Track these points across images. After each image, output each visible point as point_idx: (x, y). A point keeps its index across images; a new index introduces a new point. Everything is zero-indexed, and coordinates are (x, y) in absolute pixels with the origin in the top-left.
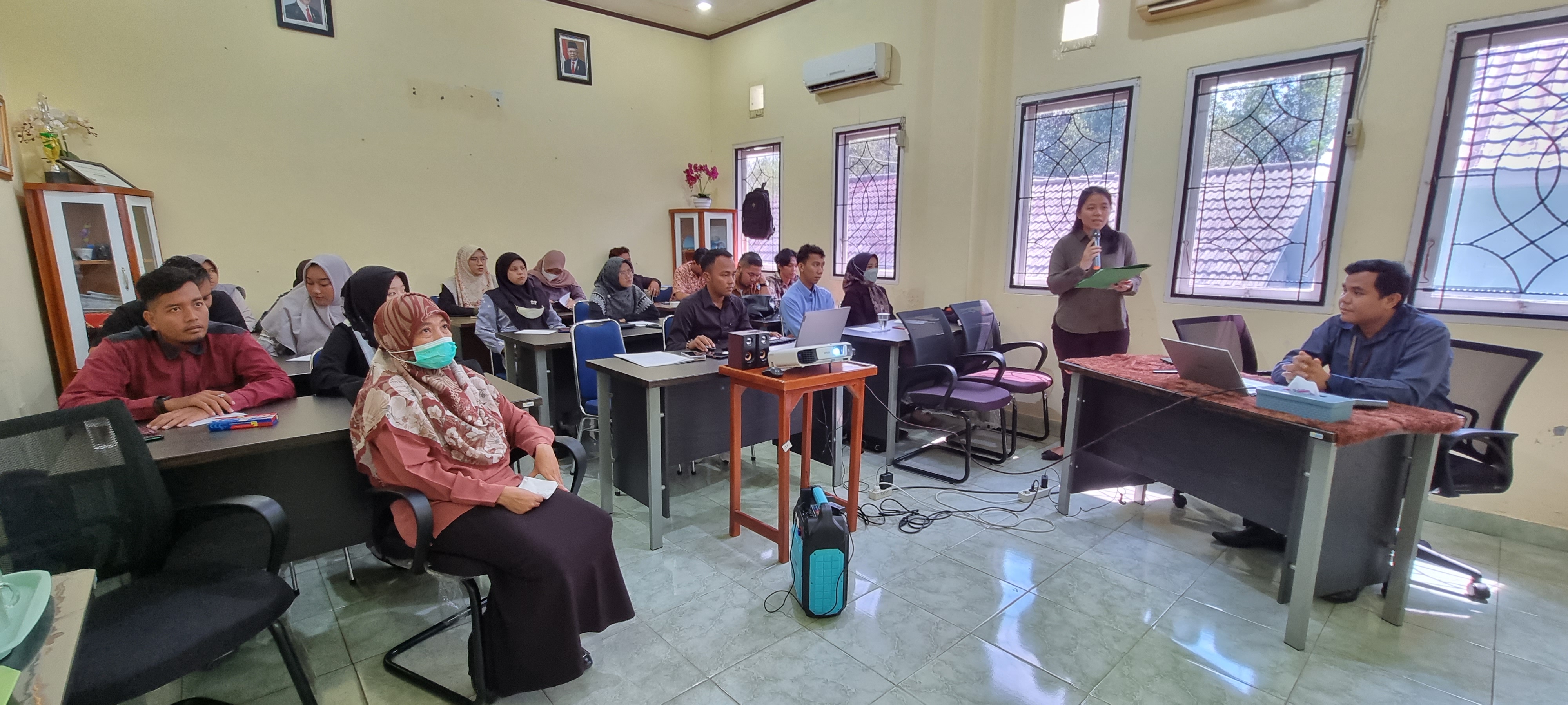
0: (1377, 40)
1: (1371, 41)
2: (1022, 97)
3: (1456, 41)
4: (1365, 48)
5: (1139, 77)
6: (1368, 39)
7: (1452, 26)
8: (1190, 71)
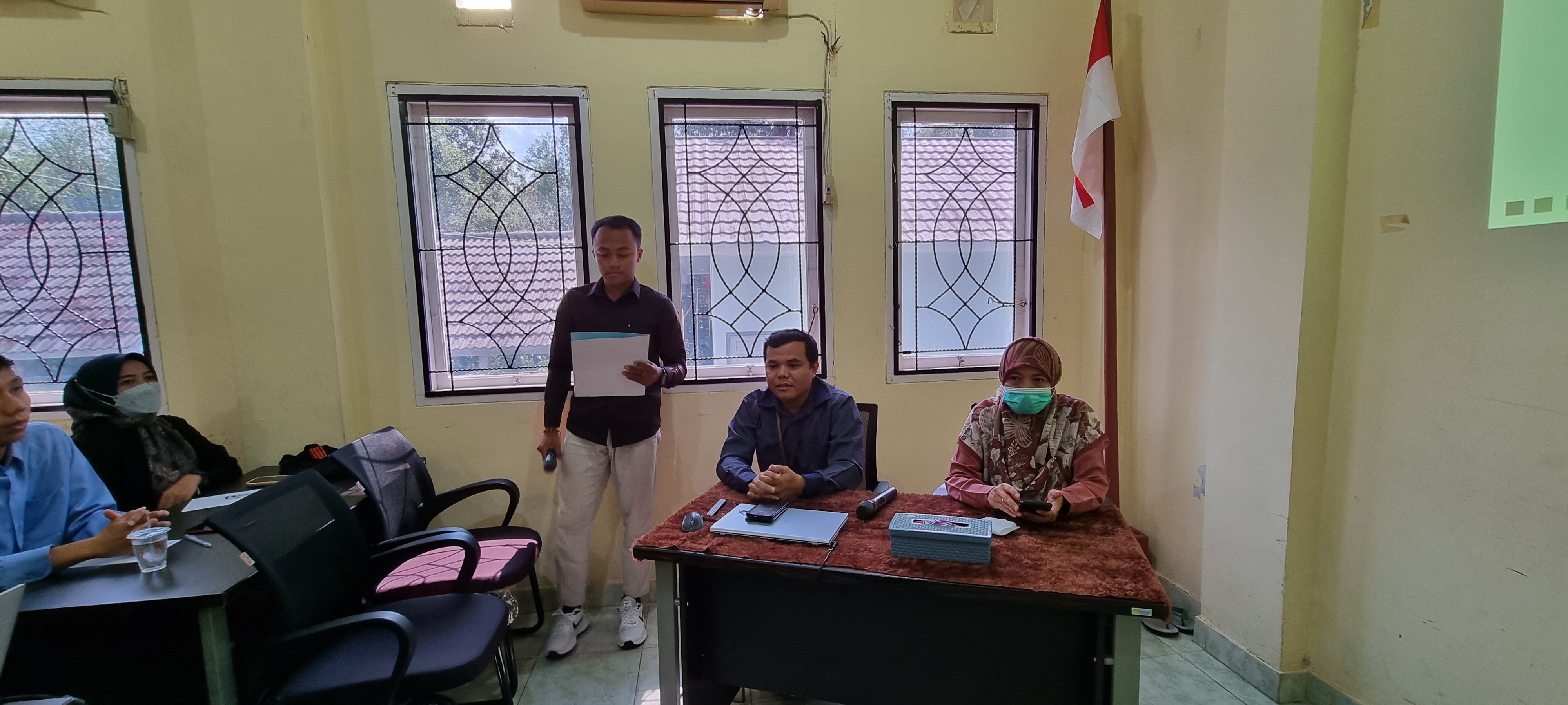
0: (832, 94)
1: (827, 94)
2: (396, 83)
3: (891, 110)
4: (823, 100)
5: (585, 87)
6: (825, 91)
7: (887, 94)
8: (651, 91)
